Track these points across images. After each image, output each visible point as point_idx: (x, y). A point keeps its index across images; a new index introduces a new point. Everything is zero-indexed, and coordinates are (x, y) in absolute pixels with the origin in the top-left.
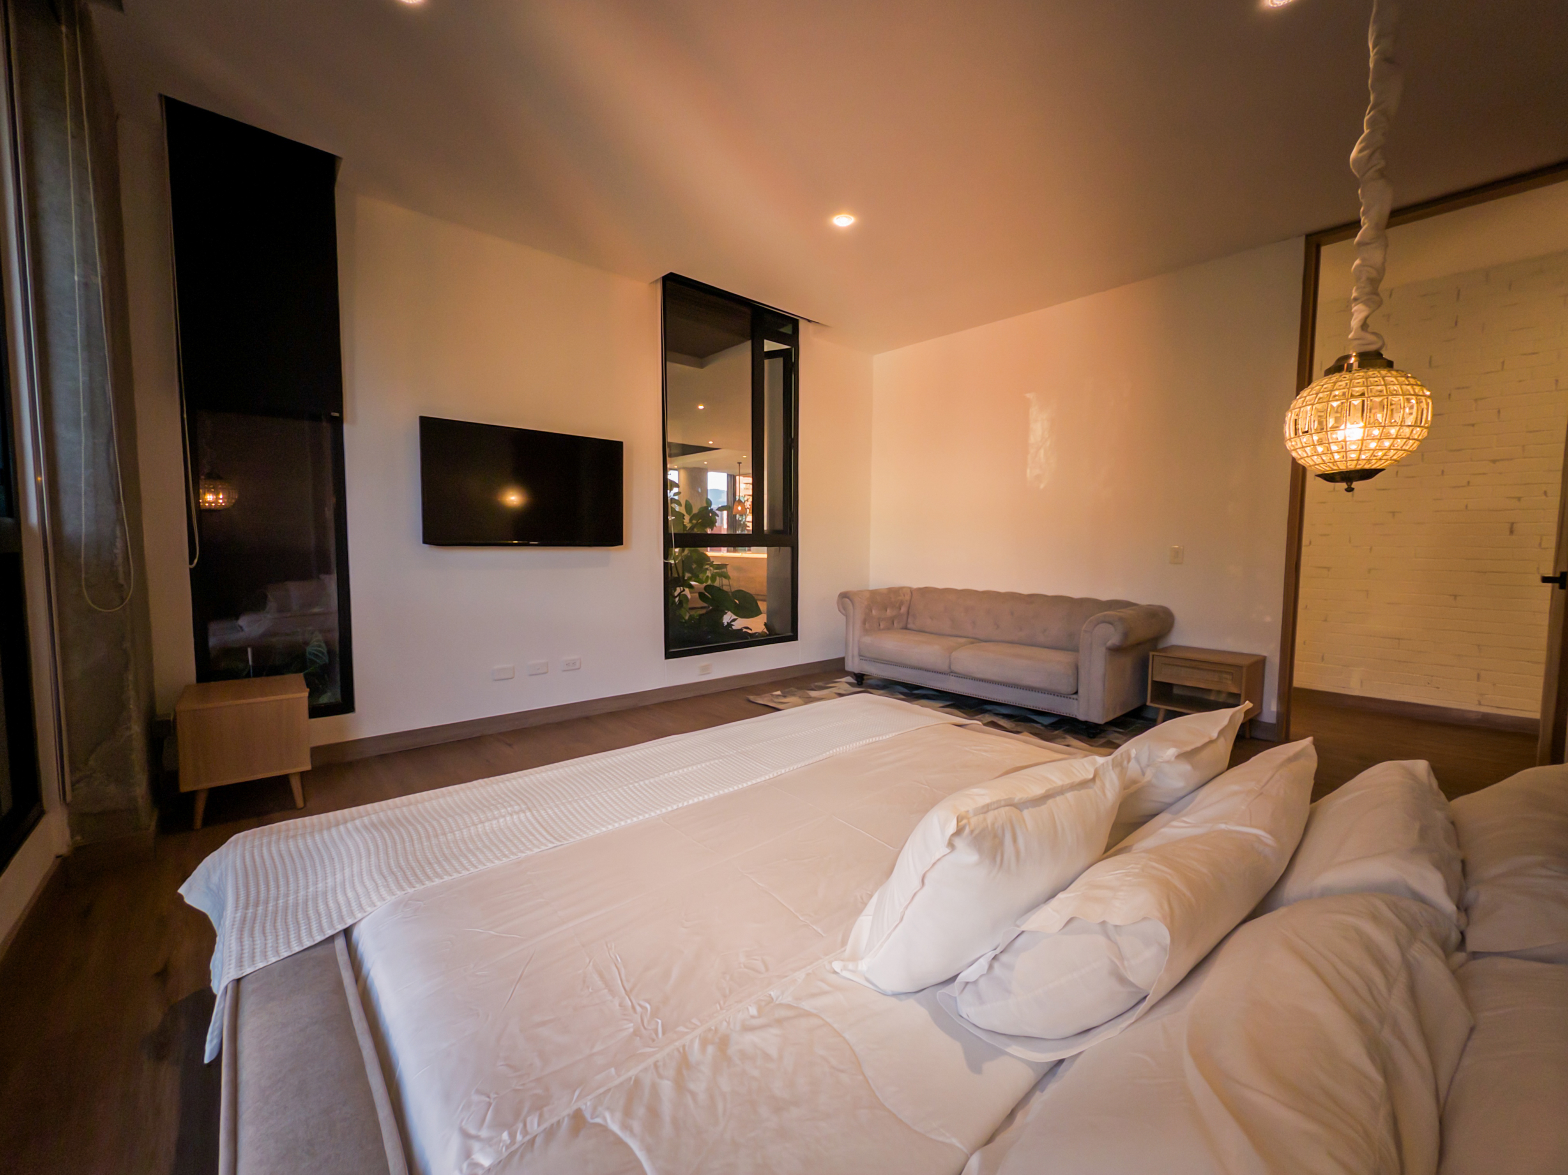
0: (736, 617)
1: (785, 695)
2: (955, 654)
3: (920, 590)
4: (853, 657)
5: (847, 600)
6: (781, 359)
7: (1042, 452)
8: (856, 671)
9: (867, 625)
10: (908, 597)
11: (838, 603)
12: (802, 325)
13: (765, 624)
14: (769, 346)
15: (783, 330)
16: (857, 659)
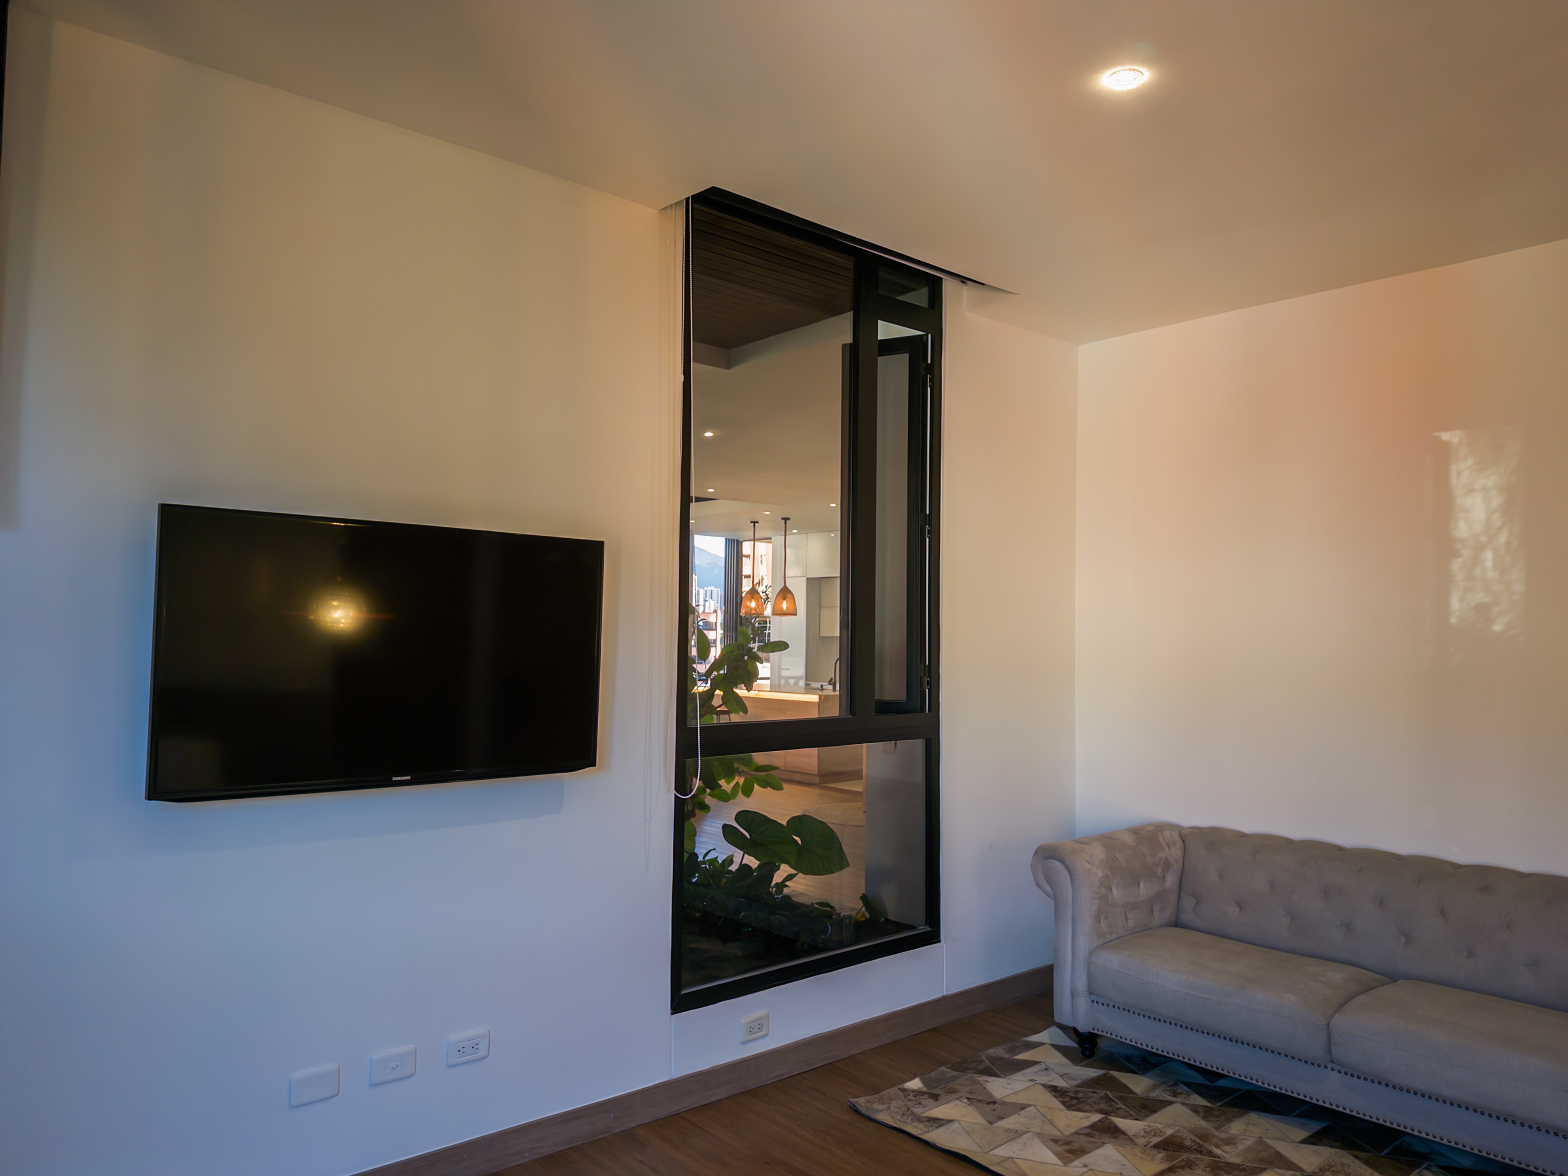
0: (793, 872)
1: (936, 1091)
2: (1340, 1022)
3: (1198, 832)
4: (1073, 995)
5: (1057, 864)
6: (905, 357)
7: (1488, 556)
8: (1083, 1028)
9: (1103, 925)
10: (1176, 853)
11: (1033, 867)
12: (949, 287)
13: (864, 898)
14: (887, 330)
15: (906, 298)
16: (1083, 1003)
